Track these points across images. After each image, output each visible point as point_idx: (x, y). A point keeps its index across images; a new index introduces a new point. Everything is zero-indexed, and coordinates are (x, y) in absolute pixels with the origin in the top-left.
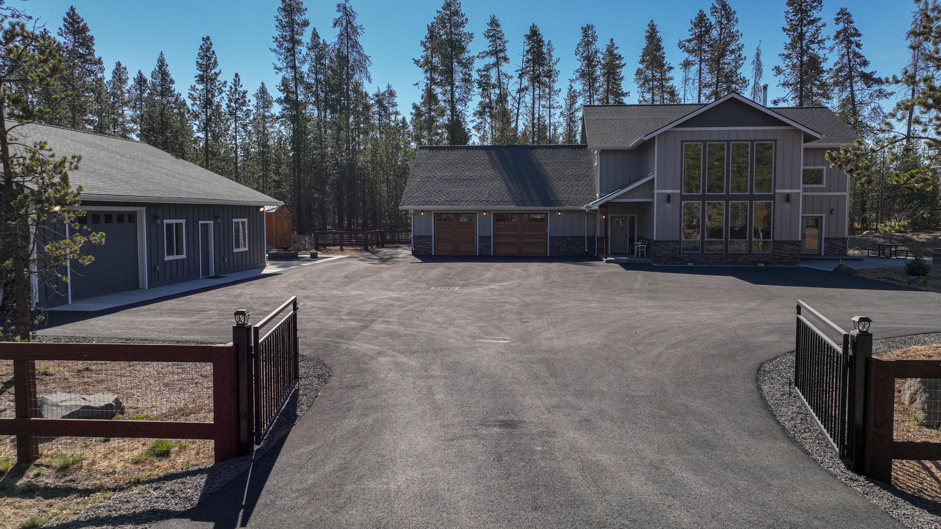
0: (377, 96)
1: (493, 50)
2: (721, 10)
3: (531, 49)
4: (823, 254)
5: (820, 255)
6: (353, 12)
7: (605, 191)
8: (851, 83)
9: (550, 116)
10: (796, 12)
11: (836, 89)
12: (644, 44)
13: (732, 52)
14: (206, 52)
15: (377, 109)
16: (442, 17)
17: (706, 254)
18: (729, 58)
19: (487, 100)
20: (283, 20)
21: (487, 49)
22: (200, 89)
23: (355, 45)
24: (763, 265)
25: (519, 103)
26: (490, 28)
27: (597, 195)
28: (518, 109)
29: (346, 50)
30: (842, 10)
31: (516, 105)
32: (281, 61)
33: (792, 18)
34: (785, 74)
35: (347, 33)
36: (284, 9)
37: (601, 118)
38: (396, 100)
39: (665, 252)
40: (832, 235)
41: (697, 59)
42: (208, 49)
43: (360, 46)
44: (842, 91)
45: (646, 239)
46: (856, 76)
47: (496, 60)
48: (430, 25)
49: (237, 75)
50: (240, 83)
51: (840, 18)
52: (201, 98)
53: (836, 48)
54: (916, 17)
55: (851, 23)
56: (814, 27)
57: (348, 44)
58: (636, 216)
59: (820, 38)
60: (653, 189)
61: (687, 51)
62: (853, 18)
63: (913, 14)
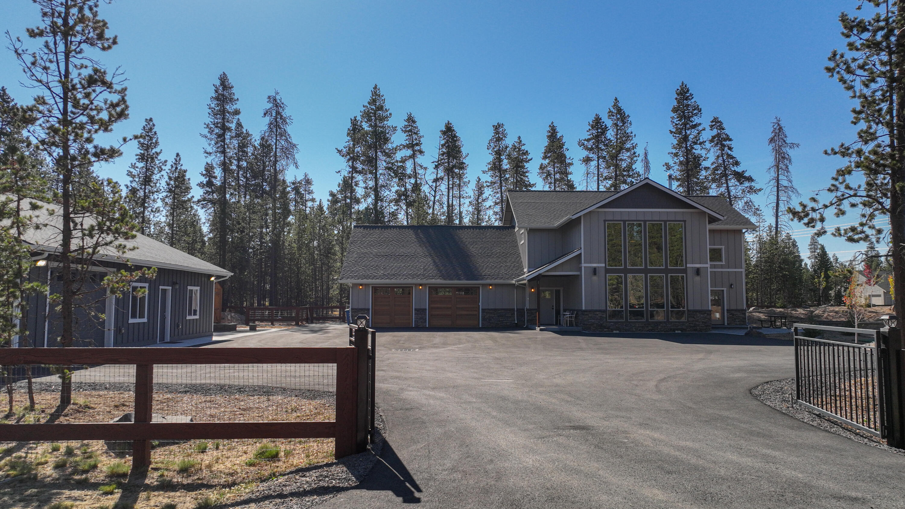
0: (293, 183)
1: (410, 143)
2: (616, 114)
3: (446, 143)
4: (726, 324)
5: (724, 324)
6: (283, 104)
7: (531, 267)
8: (727, 180)
9: (460, 205)
10: (680, 118)
11: (714, 186)
12: (546, 142)
13: (628, 150)
14: (148, 132)
15: (293, 196)
16: (368, 111)
17: (630, 322)
18: (625, 155)
19: (403, 189)
20: (216, 108)
21: (404, 143)
22: (139, 167)
23: (283, 134)
24: (679, 332)
25: (435, 191)
26: (407, 124)
27: (525, 270)
28: (435, 197)
29: (275, 138)
30: (715, 119)
31: (433, 193)
32: (212, 146)
33: (677, 123)
34: (673, 170)
35: (276, 121)
36: (217, 99)
37: (525, 201)
38: (312, 188)
39: (593, 321)
40: (733, 307)
41: (595, 157)
42: (151, 129)
43: (289, 135)
44: (718, 187)
45: (573, 310)
46: (730, 174)
47: (412, 152)
48: (353, 118)
49: (178, 155)
50: (181, 162)
51: (714, 125)
52: (141, 175)
53: (712, 150)
54: (775, 127)
55: (723, 129)
56: (696, 131)
57: (276, 132)
58: (562, 289)
59: (701, 140)
60: (581, 263)
61: (585, 149)
62: (724, 126)
63: (772, 124)
